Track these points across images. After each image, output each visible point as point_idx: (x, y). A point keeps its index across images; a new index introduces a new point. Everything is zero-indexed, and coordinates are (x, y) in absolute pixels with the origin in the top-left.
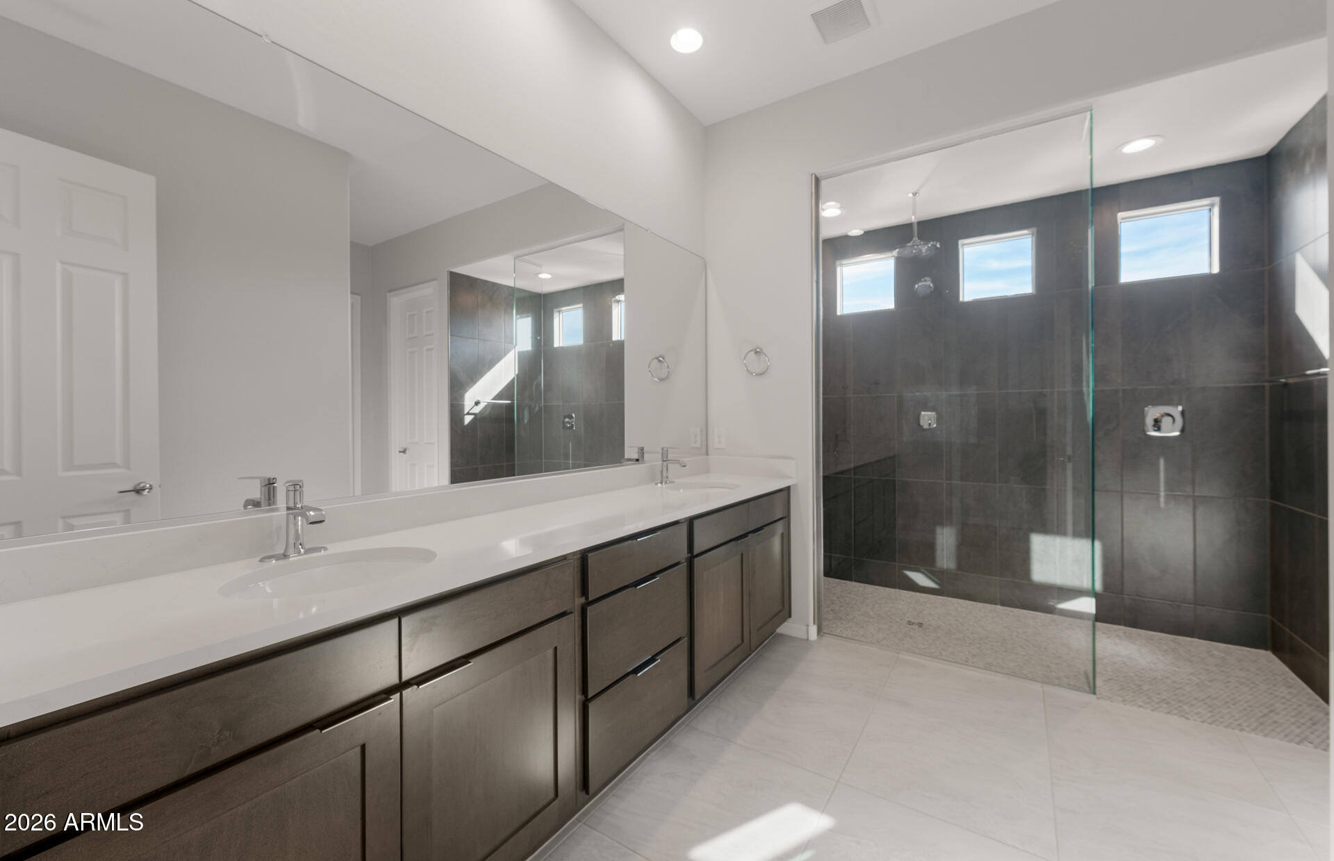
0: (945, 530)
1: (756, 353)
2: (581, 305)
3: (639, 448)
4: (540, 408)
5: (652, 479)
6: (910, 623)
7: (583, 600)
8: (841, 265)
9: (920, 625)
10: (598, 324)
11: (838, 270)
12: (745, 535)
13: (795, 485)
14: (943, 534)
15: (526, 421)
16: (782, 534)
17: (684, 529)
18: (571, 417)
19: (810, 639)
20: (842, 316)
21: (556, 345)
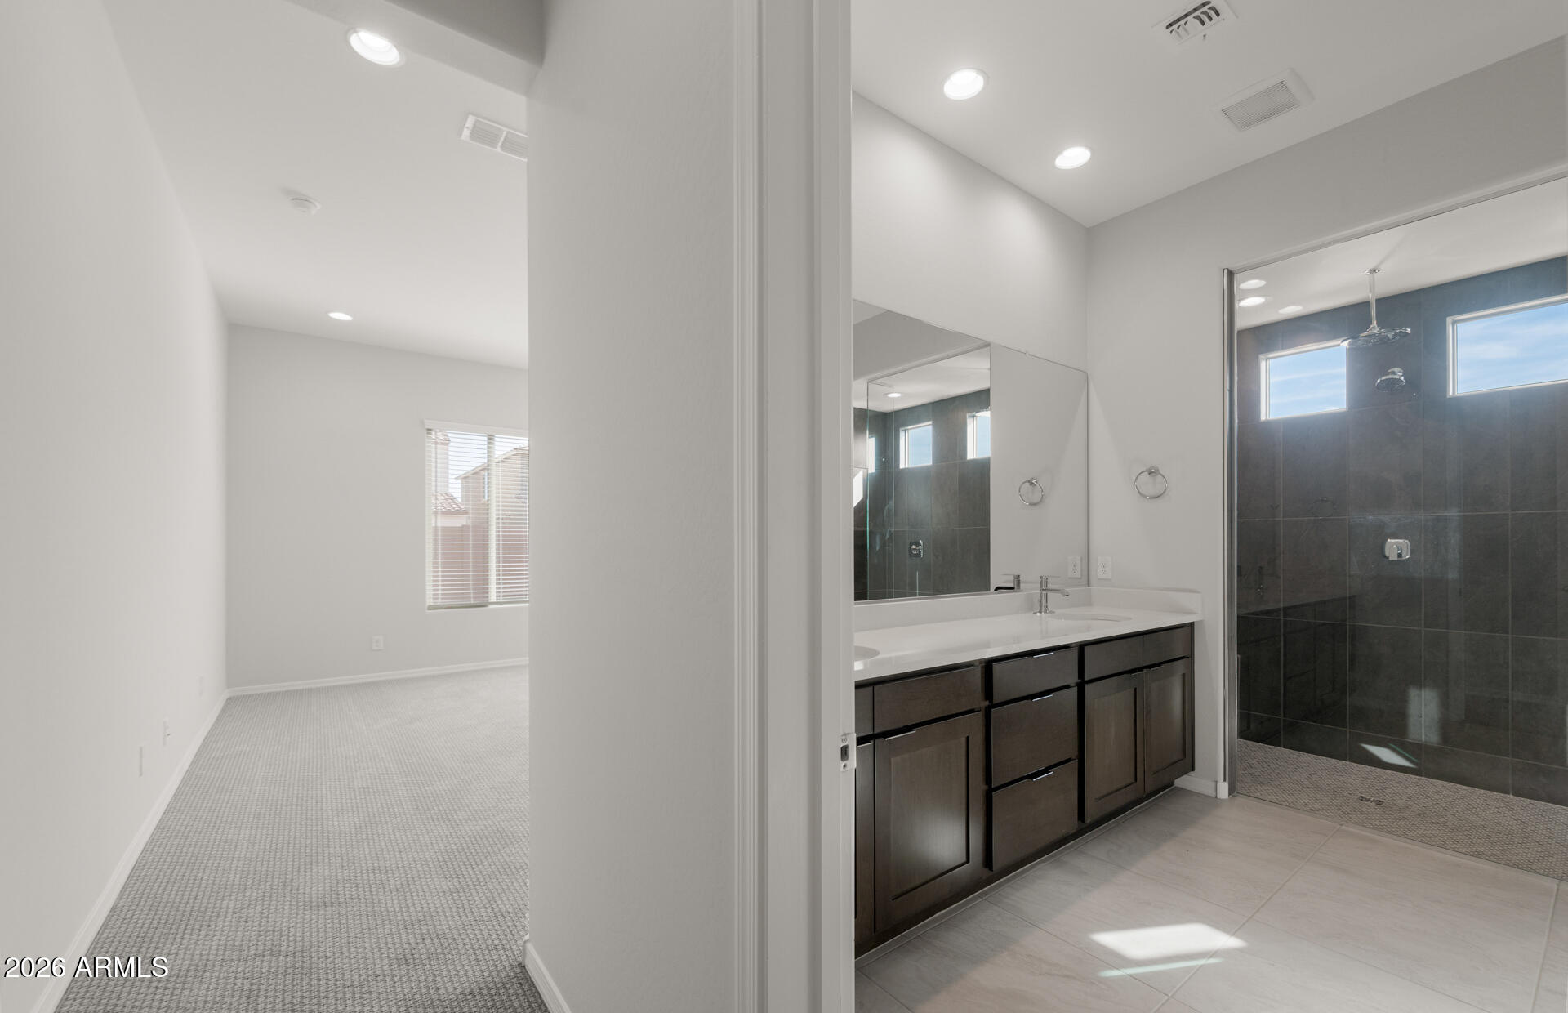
0: (1423, 692)
1: (1150, 473)
2: (930, 423)
3: (1014, 576)
4: (891, 534)
5: (1030, 609)
6: (1362, 799)
7: (987, 703)
8: (1267, 359)
9: (1379, 803)
10: (950, 442)
11: (1263, 364)
12: (1140, 669)
13: (1201, 622)
14: (1420, 696)
15: (878, 548)
16: (1184, 675)
17: (1075, 654)
18: (918, 544)
19: (1218, 797)
20: (1267, 422)
21: (902, 466)
